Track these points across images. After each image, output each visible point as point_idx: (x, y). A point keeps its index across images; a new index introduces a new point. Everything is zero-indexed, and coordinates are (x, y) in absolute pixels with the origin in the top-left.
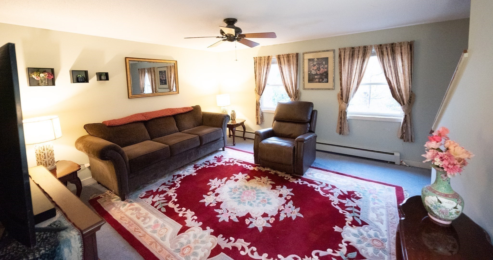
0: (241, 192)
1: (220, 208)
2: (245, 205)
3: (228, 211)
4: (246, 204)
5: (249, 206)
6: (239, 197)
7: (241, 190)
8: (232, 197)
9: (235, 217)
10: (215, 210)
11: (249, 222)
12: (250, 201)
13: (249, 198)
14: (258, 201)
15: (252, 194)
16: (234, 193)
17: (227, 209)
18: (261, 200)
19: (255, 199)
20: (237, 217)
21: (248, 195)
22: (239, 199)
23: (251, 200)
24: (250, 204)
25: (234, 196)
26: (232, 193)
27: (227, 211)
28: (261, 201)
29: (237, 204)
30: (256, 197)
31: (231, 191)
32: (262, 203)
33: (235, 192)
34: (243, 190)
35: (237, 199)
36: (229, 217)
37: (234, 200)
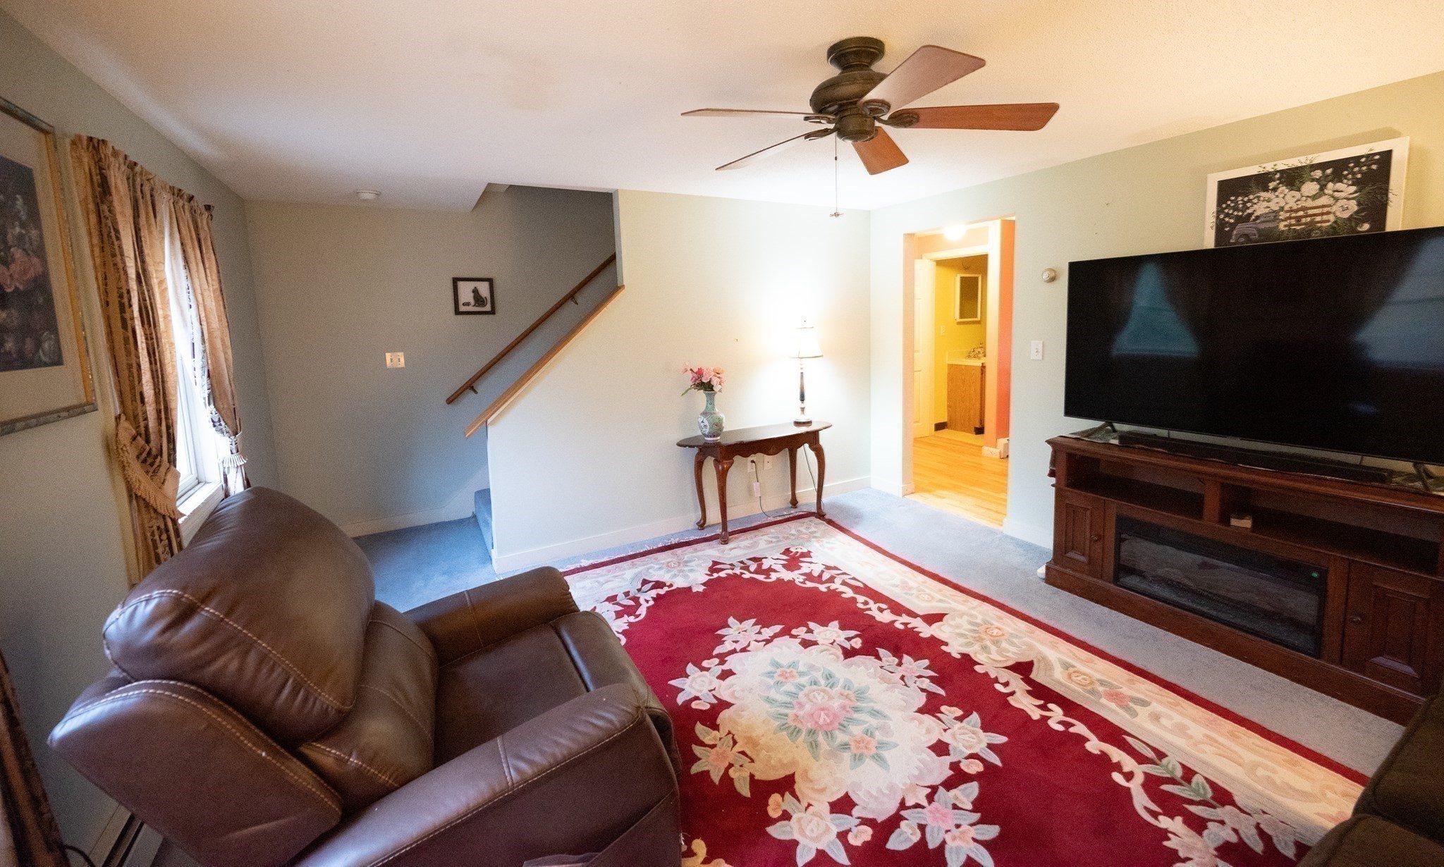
0: (843, 727)
1: (925, 694)
2: (846, 680)
3: (902, 678)
4: (841, 682)
5: (837, 676)
6: (857, 710)
7: (841, 737)
8: (882, 721)
9: (884, 659)
10: (942, 692)
11: (854, 640)
12: (828, 689)
13: (826, 697)
14: (804, 680)
15: (808, 707)
16: (872, 735)
17: (906, 685)
18: (791, 680)
19: (806, 690)
20: (878, 657)
21: (823, 709)
22: (859, 704)
23: (824, 691)
24: (831, 680)
25: (874, 722)
26: (878, 734)
27: (906, 679)
28: (793, 676)
29: (870, 692)
30: (801, 694)
31: (881, 745)
32: (794, 671)
33: (867, 738)
34: (829, 735)
35: (864, 705)
36: (900, 664)
37: (877, 707)
